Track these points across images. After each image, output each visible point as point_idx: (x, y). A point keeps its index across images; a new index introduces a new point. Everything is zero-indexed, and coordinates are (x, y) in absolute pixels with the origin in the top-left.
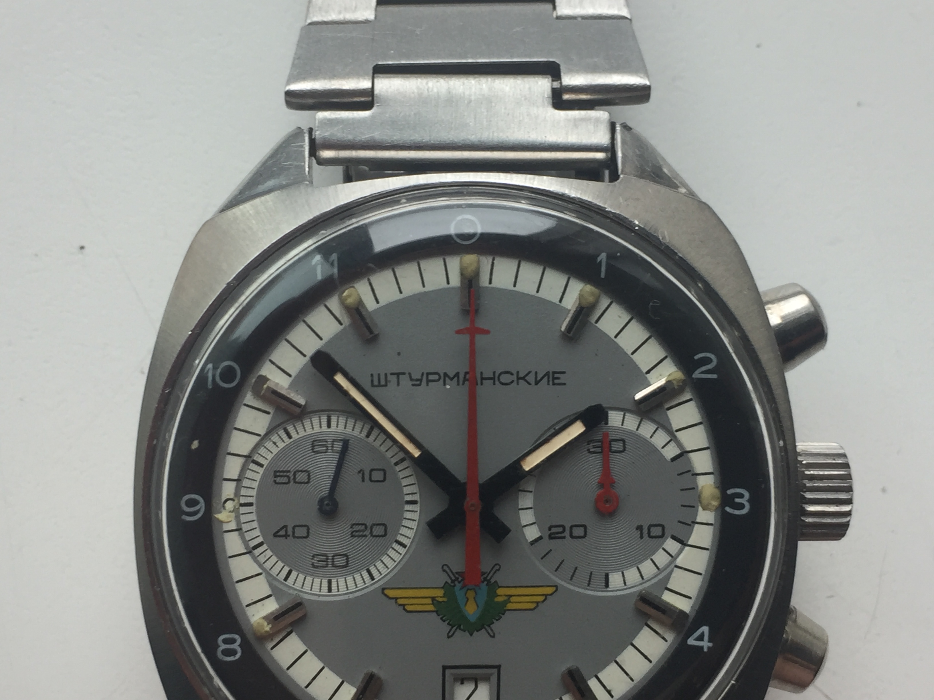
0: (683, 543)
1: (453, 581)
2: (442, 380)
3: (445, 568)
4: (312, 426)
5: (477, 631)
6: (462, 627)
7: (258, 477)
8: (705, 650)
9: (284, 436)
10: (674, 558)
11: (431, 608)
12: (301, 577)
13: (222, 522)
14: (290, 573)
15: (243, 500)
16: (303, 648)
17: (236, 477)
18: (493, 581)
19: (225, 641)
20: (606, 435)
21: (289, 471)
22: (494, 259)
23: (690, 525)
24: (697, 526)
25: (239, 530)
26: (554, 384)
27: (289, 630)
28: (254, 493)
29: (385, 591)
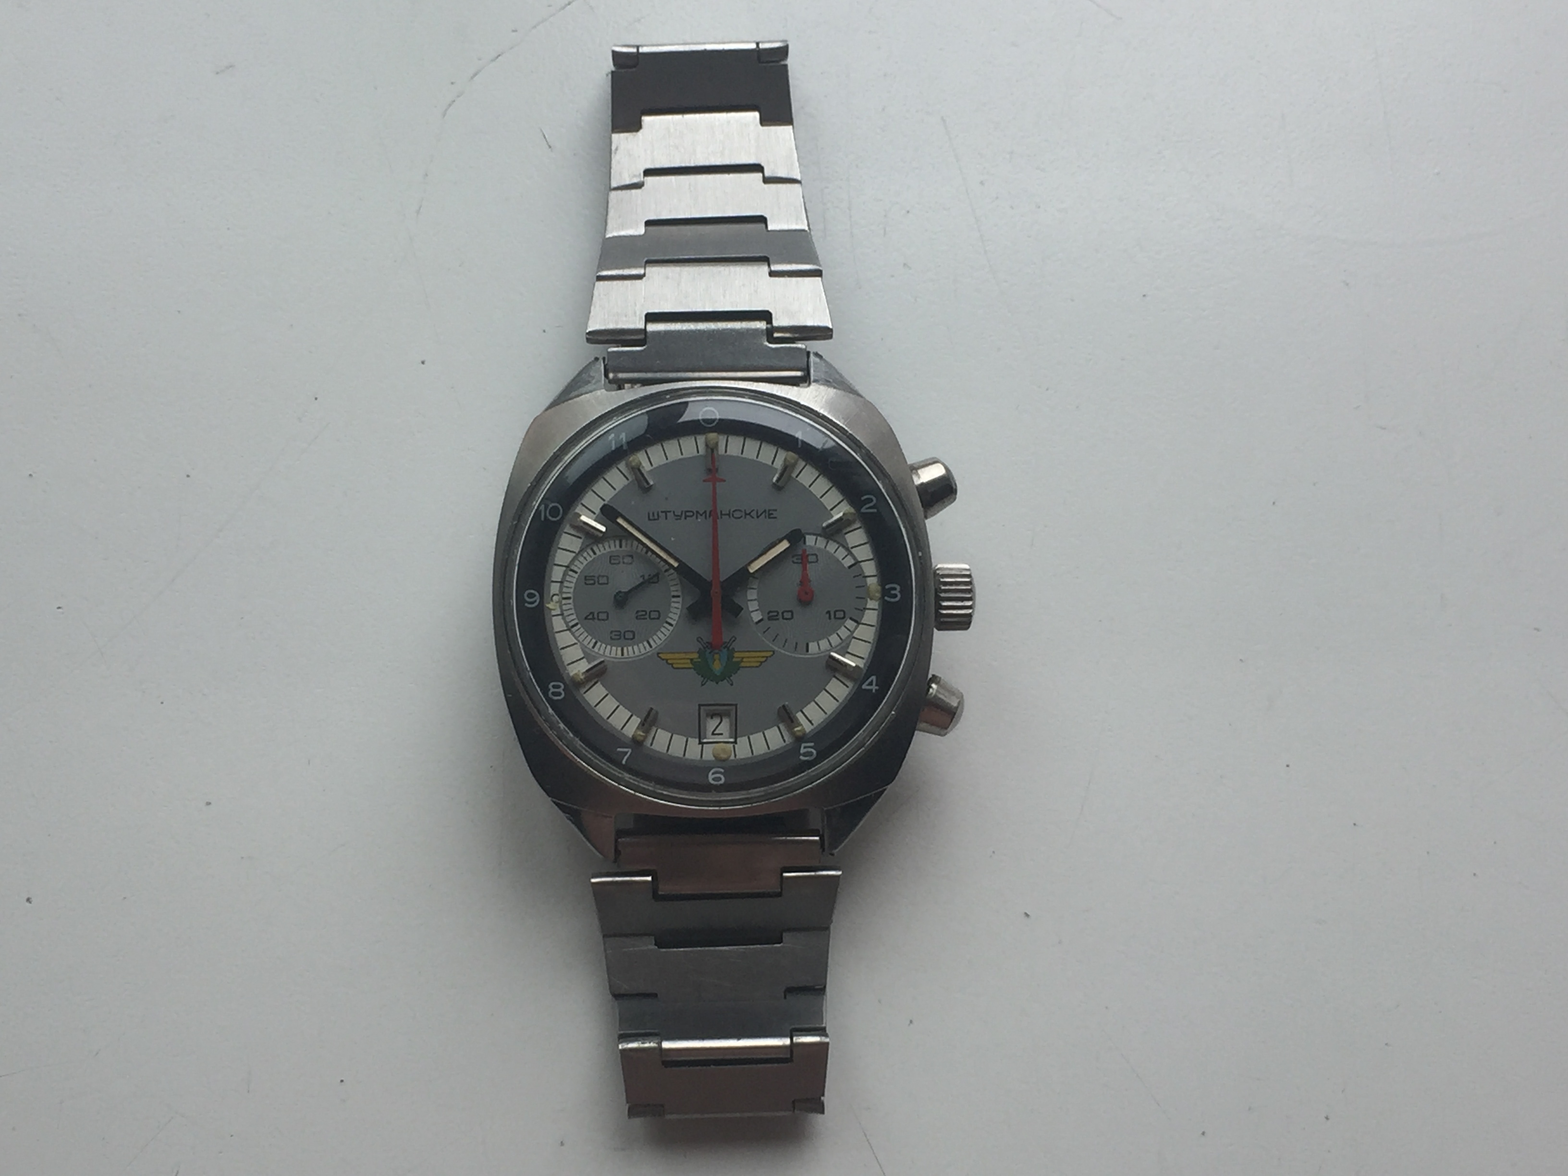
0: (858, 623)
1: (704, 648)
2: (695, 517)
3: (700, 639)
4: (613, 546)
5: (722, 681)
6: (711, 678)
7: (574, 580)
8: (874, 691)
9: (591, 553)
10: (852, 632)
11: (691, 666)
12: (604, 646)
13: (551, 610)
14: (596, 643)
15: (564, 596)
16: (606, 692)
17: (560, 580)
18: (731, 648)
19: (554, 687)
20: (804, 551)
21: (594, 576)
22: (728, 437)
23: (862, 610)
24: (867, 611)
25: (562, 614)
26: (769, 518)
27: (595, 680)
28: (572, 590)
29: (660, 655)
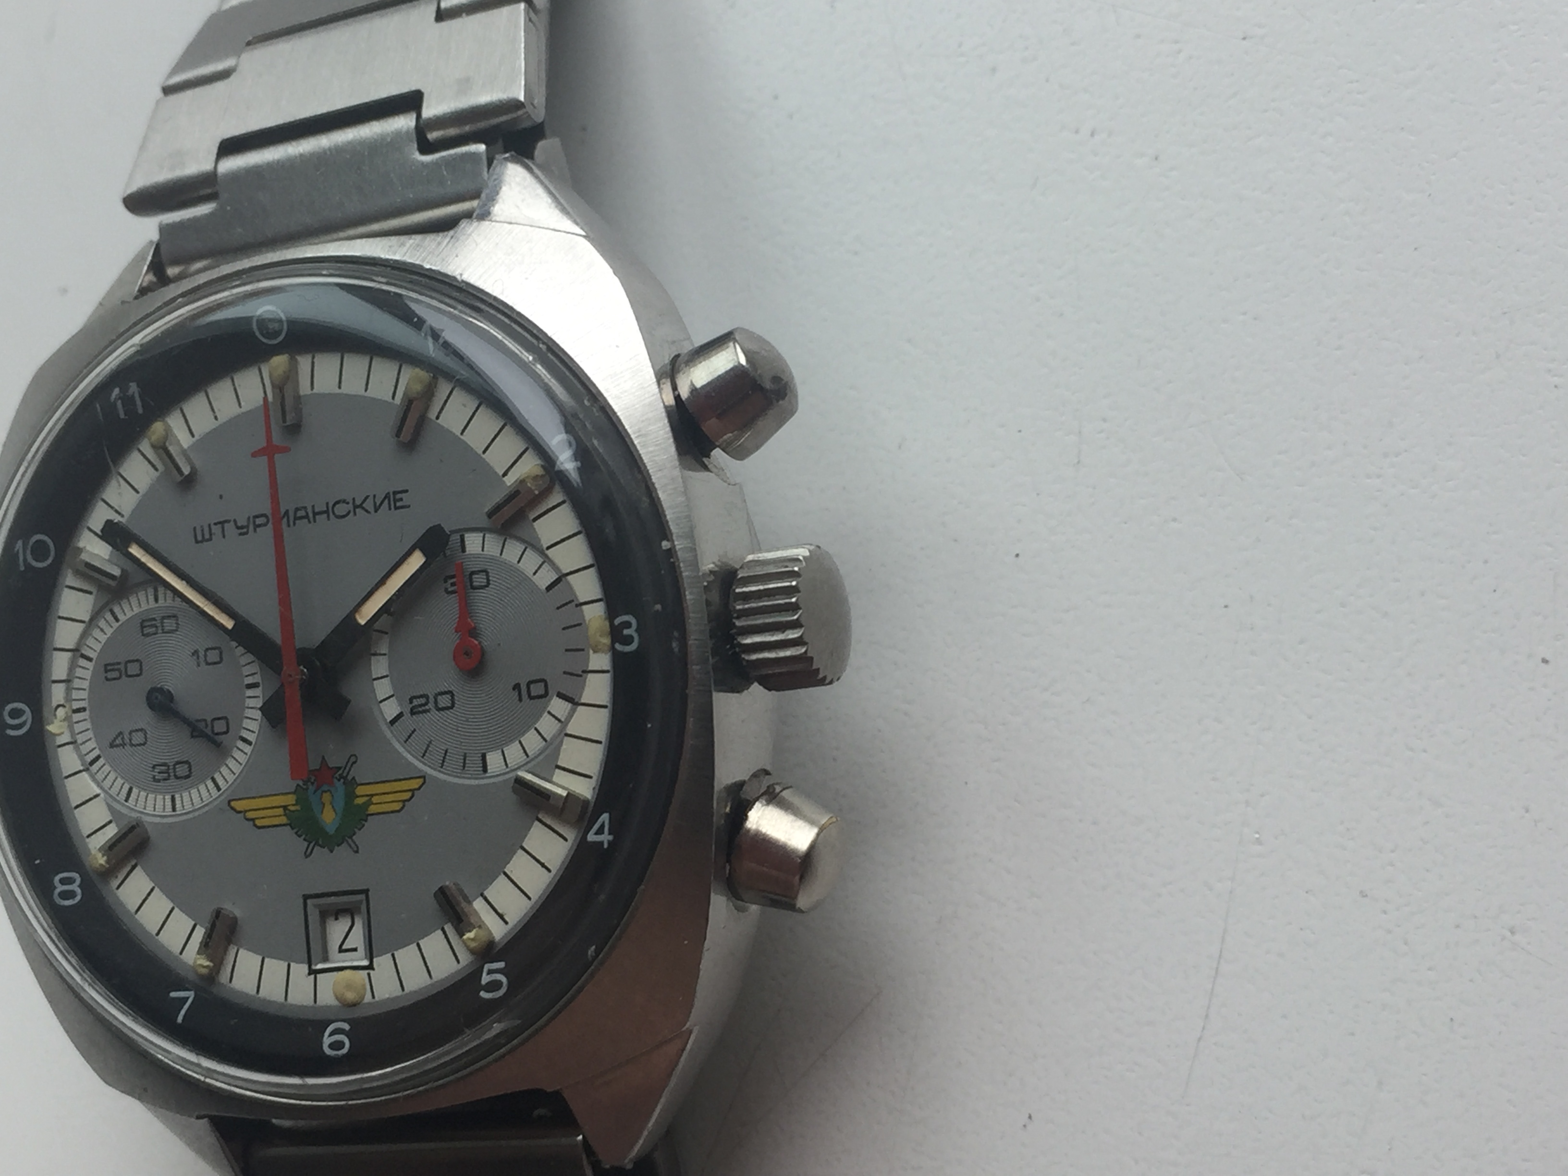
0: (574, 702)
1: (304, 780)
3: (296, 766)
4: (139, 603)
5: (338, 845)
6: (320, 842)
7: (88, 674)
8: (606, 846)
9: (111, 620)
10: (563, 723)
11: (284, 820)
12: (143, 794)
13: (55, 735)
14: (130, 791)
15: (76, 705)
16: (150, 884)
17: (64, 677)
18: (350, 778)
19: (63, 881)
20: (465, 566)
21: (119, 663)
22: (313, 358)
23: (581, 676)
24: (590, 675)
25: (73, 742)
26: (396, 508)
27: (133, 863)
28: (85, 695)
29: (233, 804)
